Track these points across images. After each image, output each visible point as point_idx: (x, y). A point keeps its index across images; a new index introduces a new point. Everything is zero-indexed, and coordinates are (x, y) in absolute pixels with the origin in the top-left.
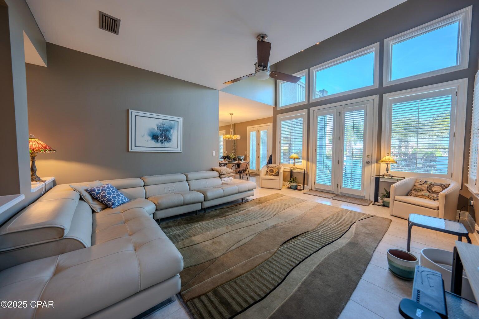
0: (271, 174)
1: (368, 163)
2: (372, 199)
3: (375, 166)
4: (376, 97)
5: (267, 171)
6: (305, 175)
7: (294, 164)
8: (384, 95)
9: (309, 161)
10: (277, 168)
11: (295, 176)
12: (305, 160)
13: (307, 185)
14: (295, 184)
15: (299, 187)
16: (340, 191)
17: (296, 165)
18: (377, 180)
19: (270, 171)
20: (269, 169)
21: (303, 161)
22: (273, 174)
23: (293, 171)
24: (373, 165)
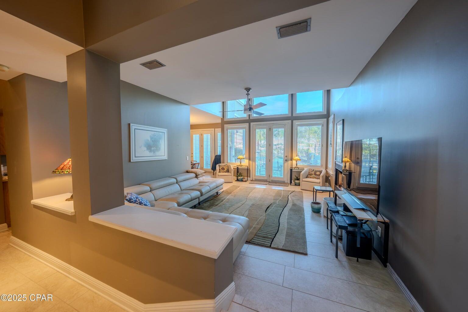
0: (223, 171)
1: (286, 160)
2: (289, 182)
3: (290, 162)
4: (290, 121)
5: (220, 169)
6: (248, 170)
7: (241, 163)
8: (294, 121)
9: (250, 160)
10: (227, 166)
11: (240, 171)
12: (247, 159)
13: (250, 177)
14: (242, 177)
15: (244, 179)
16: (271, 179)
17: (242, 164)
18: (291, 170)
19: (222, 169)
20: (221, 167)
21: (246, 160)
22: (225, 171)
23: (239, 168)
24: (289, 162)
